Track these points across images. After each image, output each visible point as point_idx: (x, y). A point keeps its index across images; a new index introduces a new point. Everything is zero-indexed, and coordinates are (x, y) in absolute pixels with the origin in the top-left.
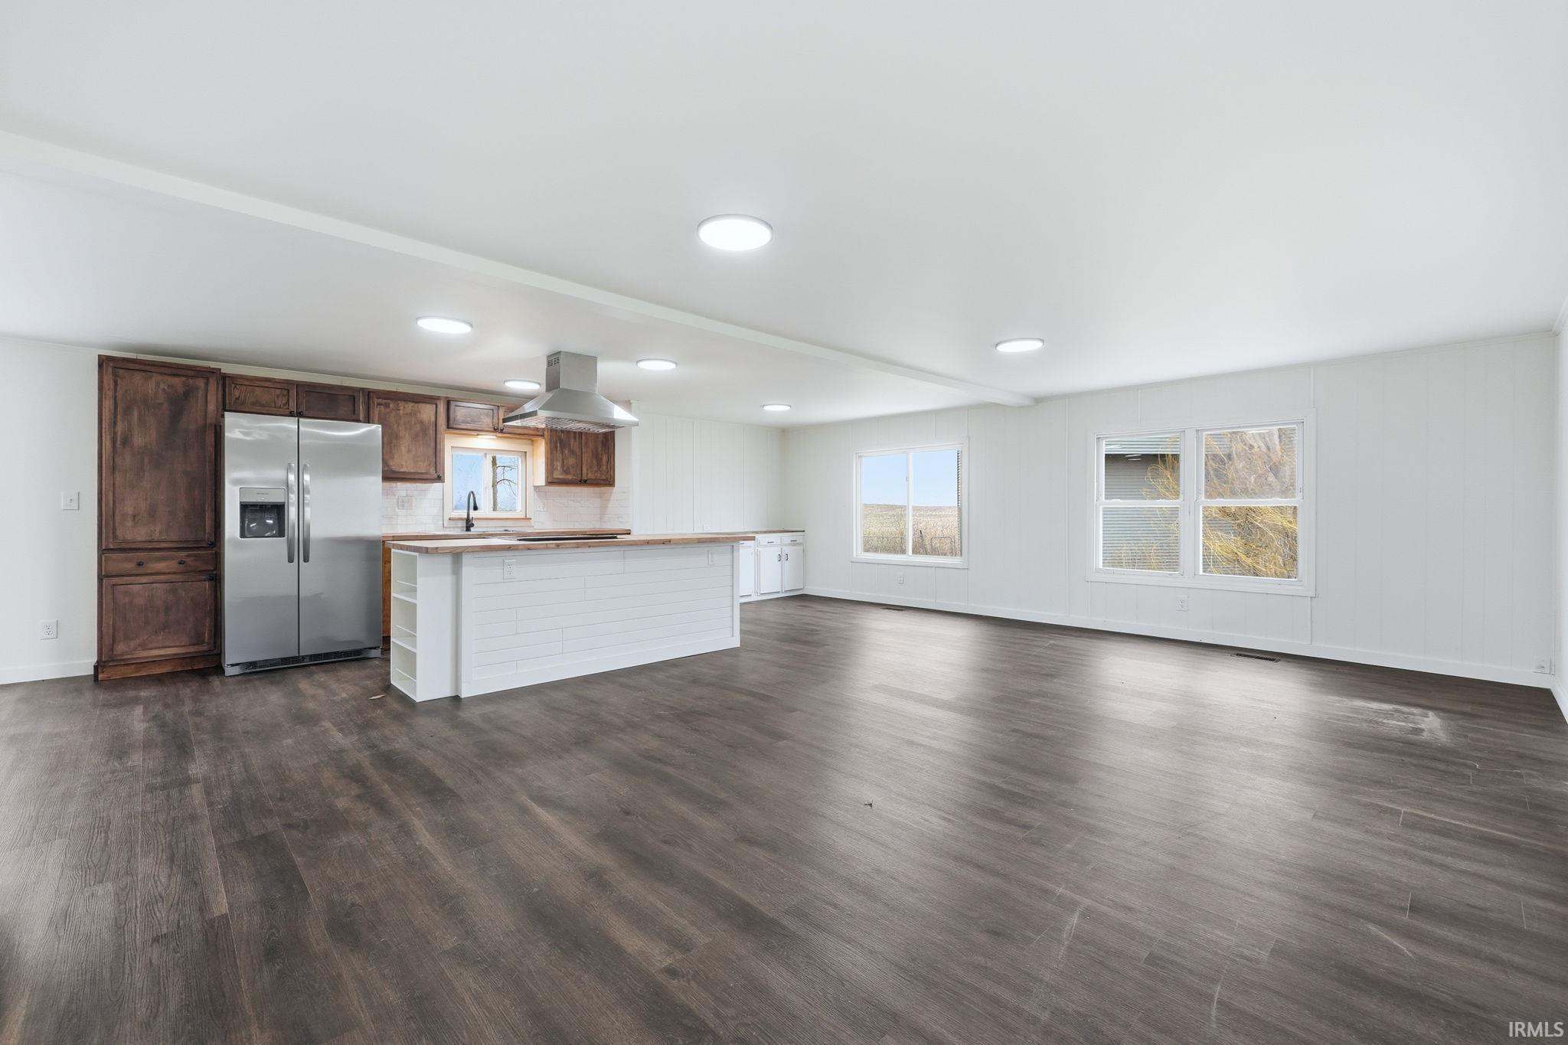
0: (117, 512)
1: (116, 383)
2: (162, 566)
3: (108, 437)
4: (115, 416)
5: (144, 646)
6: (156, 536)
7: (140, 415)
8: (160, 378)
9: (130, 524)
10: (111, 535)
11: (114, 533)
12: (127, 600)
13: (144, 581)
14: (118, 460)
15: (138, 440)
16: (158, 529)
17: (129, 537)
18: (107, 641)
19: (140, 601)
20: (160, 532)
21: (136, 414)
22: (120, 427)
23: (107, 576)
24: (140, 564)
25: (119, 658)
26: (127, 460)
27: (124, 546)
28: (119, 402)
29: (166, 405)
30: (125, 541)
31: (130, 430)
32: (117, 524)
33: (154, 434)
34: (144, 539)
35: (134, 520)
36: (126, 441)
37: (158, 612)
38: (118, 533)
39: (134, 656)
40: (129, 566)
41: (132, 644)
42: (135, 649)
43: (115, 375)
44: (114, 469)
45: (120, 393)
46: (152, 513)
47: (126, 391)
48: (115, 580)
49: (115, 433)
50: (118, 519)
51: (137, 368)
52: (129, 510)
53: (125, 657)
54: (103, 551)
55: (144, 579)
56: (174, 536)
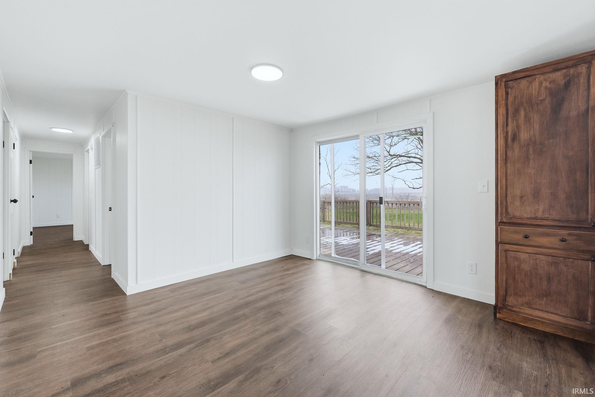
0: (509, 193)
1: (507, 93)
2: (544, 241)
3: (502, 136)
4: (507, 118)
5: (529, 305)
6: (540, 214)
7: (526, 116)
8: (542, 78)
9: (518, 203)
10: (504, 211)
11: (506, 209)
12: (516, 263)
13: (530, 251)
14: (510, 153)
15: (524, 135)
16: (541, 210)
17: (517, 214)
18: (502, 292)
19: (526, 267)
20: (543, 212)
21: (522, 113)
22: (510, 128)
23: (501, 243)
24: (526, 237)
25: (510, 308)
26: (515, 153)
27: (515, 221)
28: (510, 108)
29: (548, 100)
30: (514, 217)
31: (518, 127)
32: (509, 203)
33: (537, 126)
34: (529, 216)
35: (521, 200)
36: (515, 137)
37: (541, 279)
38: (510, 210)
39: (522, 311)
40: (519, 237)
41: (520, 300)
42: (522, 305)
43: (506, 87)
44: (506, 160)
45: (510, 99)
46: (536, 195)
47: (515, 98)
48: (508, 247)
49: (507, 133)
50: (509, 199)
51: (523, 76)
52: (518, 192)
53: (514, 309)
54: (499, 223)
55: (530, 250)
56: (554, 215)
